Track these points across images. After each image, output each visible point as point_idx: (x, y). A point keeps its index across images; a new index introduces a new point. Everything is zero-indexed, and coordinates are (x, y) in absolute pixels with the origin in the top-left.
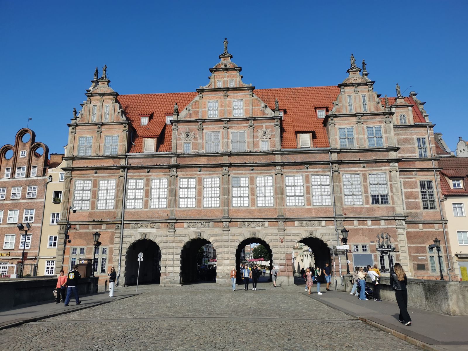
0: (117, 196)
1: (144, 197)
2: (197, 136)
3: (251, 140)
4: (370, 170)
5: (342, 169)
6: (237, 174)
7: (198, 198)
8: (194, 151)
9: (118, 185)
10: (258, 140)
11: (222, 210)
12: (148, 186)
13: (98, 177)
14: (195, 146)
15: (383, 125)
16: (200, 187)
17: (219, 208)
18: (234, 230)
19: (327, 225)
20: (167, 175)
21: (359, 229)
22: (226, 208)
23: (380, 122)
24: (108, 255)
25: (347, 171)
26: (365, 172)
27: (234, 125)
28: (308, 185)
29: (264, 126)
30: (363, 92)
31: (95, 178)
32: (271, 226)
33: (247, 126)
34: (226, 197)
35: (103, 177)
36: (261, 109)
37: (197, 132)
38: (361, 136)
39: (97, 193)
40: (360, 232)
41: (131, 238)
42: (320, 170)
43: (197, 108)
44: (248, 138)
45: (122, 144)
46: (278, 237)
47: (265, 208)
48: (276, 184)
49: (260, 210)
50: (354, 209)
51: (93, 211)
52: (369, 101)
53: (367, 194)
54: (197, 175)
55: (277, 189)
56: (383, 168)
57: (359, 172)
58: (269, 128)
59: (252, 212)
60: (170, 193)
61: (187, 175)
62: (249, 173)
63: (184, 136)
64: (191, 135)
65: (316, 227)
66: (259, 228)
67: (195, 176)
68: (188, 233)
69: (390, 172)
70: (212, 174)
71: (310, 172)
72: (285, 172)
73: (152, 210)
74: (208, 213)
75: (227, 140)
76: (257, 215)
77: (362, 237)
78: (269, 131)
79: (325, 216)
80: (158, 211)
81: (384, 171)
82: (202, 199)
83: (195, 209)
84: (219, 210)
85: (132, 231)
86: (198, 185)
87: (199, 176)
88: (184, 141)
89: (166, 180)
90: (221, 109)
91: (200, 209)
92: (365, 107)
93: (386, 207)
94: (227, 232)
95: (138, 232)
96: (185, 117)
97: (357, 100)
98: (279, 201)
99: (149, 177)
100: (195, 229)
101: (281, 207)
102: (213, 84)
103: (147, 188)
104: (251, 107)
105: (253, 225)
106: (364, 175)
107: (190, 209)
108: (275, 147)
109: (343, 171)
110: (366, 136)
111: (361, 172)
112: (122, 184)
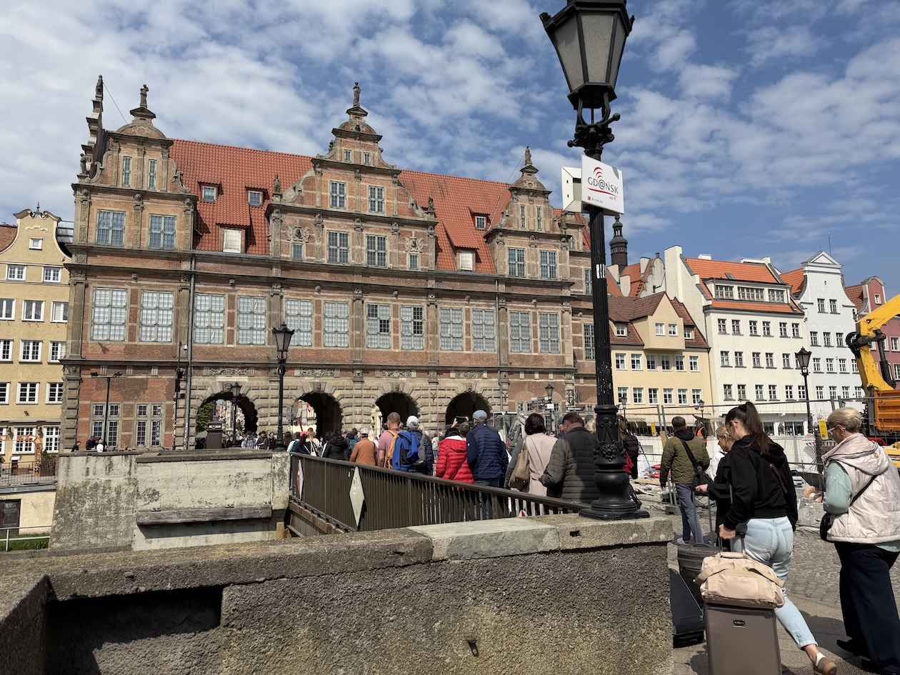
0: (177, 320)
1: (226, 325)
2: (314, 235)
3: (395, 251)
4: (541, 309)
5: (510, 305)
6: (374, 299)
7: (316, 331)
8: (309, 258)
9: (178, 302)
10: (404, 252)
11: (352, 352)
12: (233, 308)
13: (140, 285)
14: (311, 251)
15: (558, 251)
16: (319, 315)
17: (348, 349)
18: (369, 381)
19: (488, 378)
20: (265, 292)
21: (525, 383)
22: (358, 349)
23: (556, 246)
24: (164, 417)
25: (515, 307)
26: (535, 311)
27: (370, 226)
28: (468, 322)
29: (413, 233)
30: (538, 202)
31: (133, 287)
32: (420, 377)
33: (389, 230)
34: (358, 332)
35: (150, 286)
36: (410, 206)
37: (314, 229)
38: (534, 262)
39: (138, 313)
40: (526, 387)
41: (204, 391)
42: (484, 303)
43: (312, 189)
44: (391, 248)
45: (183, 232)
46: (428, 392)
47: (412, 351)
48: (427, 318)
49: (405, 353)
50: (521, 358)
51: (133, 343)
52: (545, 216)
53: (536, 339)
54: (314, 296)
55: (430, 326)
56: (556, 307)
57: (528, 310)
58: (420, 237)
59: (394, 356)
60: (270, 322)
61: (297, 295)
62: (391, 300)
63: (291, 232)
64: (305, 233)
65: (476, 380)
66: (404, 379)
67: (311, 298)
68: (300, 385)
69: (563, 312)
70: (338, 297)
71: (472, 305)
72: (440, 303)
73: (240, 347)
74: (332, 356)
75: (359, 247)
76: (402, 362)
77: (528, 392)
78: (419, 240)
79: (487, 365)
80: (252, 349)
81: (556, 311)
82: (322, 334)
83: (311, 348)
84: (347, 351)
85: (206, 379)
86: (316, 313)
87: (317, 299)
88: (292, 241)
89: (264, 301)
90: (350, 196)
91: (320, 348)
92: (539, 225)
93: (556, 357)
94: (359, 385)
95: (217, 380)
96: (293, 202)
97: (531, 214)
98: (430, 343)
99: (233, 294)
100: (312, 379)
101: (433, 351)
102: (338, 154)
103: (231, 311)
104: (395, 202)
105: (396, 374)
106: (534, 314)
107: (304, 348)
108: (427, 265)
109: (510, 306)
110: (538, 263)
111: (531, 310)
112: (186, 302)
